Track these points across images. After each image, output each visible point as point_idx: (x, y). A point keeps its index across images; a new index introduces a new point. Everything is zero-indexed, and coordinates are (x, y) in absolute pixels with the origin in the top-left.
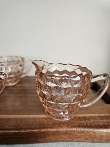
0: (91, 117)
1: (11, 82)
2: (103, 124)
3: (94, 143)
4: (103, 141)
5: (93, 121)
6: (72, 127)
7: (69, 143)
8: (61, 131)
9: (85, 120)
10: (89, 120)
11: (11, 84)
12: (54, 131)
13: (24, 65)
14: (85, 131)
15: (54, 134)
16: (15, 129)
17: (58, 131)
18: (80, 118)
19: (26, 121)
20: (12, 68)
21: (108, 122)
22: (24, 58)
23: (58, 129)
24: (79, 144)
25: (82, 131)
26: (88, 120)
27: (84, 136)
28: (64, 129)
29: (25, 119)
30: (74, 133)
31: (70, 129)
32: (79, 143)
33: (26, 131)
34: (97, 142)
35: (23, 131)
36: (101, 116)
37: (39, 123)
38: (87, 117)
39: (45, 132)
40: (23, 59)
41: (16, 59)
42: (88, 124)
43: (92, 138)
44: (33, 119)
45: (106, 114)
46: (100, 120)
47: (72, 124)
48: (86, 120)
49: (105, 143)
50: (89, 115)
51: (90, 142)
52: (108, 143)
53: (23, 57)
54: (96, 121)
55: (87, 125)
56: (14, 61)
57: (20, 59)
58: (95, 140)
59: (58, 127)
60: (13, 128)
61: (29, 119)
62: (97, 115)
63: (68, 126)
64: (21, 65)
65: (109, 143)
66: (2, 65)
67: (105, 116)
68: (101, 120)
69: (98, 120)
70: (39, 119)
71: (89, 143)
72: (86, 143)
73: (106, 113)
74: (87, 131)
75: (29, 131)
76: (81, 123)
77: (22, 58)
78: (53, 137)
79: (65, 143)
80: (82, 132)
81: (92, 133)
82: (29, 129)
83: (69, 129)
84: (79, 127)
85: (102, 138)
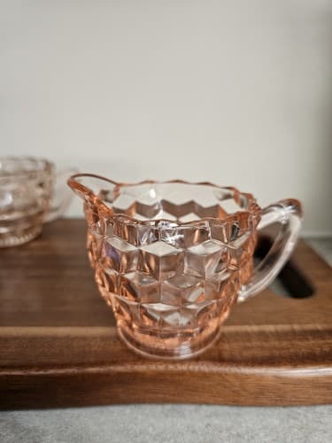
0: (237, 334)
1: (13, 234)
2: (267, 354)
4: (265, 401)
5: (241, 344)
7: (168, 407)
8: (144, 373)
10: (229, 343)
11: (12, 241)
12: (124, 371)
13: (51, 182)
14: (212, 374)
15: (122, 379)
17: (135, 375)
19: (45, 345)
20: (15, 193)
21: (283, 349)
22: (52, 164)
23: (136, 367)
24: (196, 410)
25: (204, 373)
27: (210, 386)
28: (153, 367)
29: (43, 338)
30: (181, 378)
31: (171, 367)
32: (198, 407)
33: (41, 372)
34: (251, 405)
35: (33, 373)
36: (266, 330)
37: (81, 349)
39: (98, 375)
40: (48, 166)
41: (29, 166)
42: (223, 352)
43: (234, 392)
44: (68, 338)
45: (281, 327)
46: (259, 343)
49: (273, 409)
51: (229, 405)
53: (50, 158)
54: (248, 344)
55: (220, 354)
56: (25, 172)
57: (41, 166)
58: (242, 399)
59: (135, 362)
60: (6, 362)
61: (55, 338)
62: (255, 328)
64: (41, 185)
65: (284, 407)
67: (277, 333)
68: (264, 343)
70: (84, 338)
71: (226, 409)
72: (217, 408)
73: (283, 323)
74: (220, 375)
75: (51, 372)
77: (47, 163)
78: (119, 390)
79: (158, 408)
80: (205, 375)
81: (232, 379)
82: (53, 366)
83: (167, 367)
85: (262, 393)
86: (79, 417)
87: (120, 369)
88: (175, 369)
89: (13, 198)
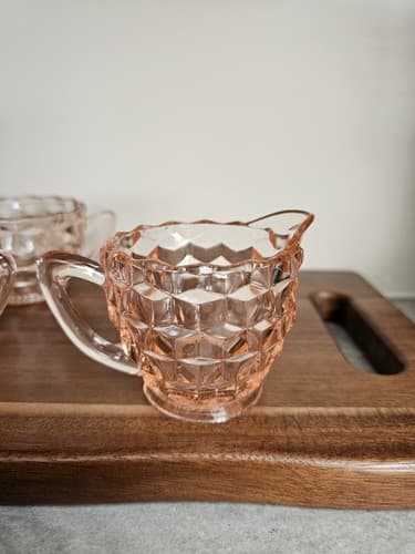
0: (309, 416)
1: (33, 289)
2: (348, 442)
3: (316, 511)
4: (344, 502)
5: (315, 430)
6: (234, 448)
7: (224, 506)
8: (195, 463)
9: (286, 427)
10: (300, 428)
11: (33, 298)
12: (171, 460)
13: (81, 228)
14: (279, 466)
15: (167, 470)
16: (34, 452)
17: (185, 464)
18: (267, 419)
19: (75, 425)
20: (37, 240)
21: (368, 438)
22: (82, 205)
23: (185, 456)
24: (258, 511)
25: (269, 465)
26: (295, 427)
27: (276, 481)
28: (207, 456)
29: (72, 417)
30: (240, 470)
31: (229, 456)
32: (260, 507)
33: (70, 460)
34: (326, 507)
35: (60, 459)
36: (346, 413)
37: (118, 432)
38: (293, 417)
39: (139, 464)
40: (78, 207)
41: (55, 208)
42: (293, 440)
43: (306, 489)
44: (102, 417)
45: (363, 410)
46: (337, 430)
47: (237, 439)
48: (290, 428)
49: (355, 512)
50: (303, 410)
51: (299, 506)
52: (366, 513)
53: (79, 199)
54: (324, 431)
55: (289, 443)
56: (49, 214)
57: (69, 207)
58: (316, 499)
59: (184, 449)
60: (27, 446)
61: (86, 417)
62: (332, 410)
63: (222, 447)
64: (69, 230)
65: (368, 510)
66: (3, 229)
67: (360, 417)
68: (344, 430)
69: (332, 430)
70: (121, 418)
71: (295, 510)
72: (284, 508)
73: (366, 405)
74: (288, 467)
75: (82, 459)
76: (269, 437)
77: (76, 203)
78: (164, 484)
79: (211, 507)
80: (270, 467)
81: (304, 474)
82: (83, 452)
83: (223, 456)
84: (261, 449)
85: (341, 493)
86: (114, 514)
87: (166, 457)
88: (234, 460)
89: (34, 245)
